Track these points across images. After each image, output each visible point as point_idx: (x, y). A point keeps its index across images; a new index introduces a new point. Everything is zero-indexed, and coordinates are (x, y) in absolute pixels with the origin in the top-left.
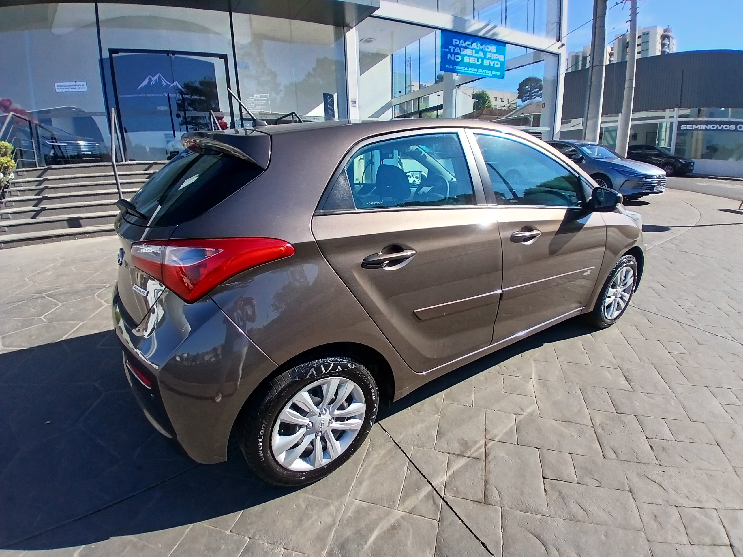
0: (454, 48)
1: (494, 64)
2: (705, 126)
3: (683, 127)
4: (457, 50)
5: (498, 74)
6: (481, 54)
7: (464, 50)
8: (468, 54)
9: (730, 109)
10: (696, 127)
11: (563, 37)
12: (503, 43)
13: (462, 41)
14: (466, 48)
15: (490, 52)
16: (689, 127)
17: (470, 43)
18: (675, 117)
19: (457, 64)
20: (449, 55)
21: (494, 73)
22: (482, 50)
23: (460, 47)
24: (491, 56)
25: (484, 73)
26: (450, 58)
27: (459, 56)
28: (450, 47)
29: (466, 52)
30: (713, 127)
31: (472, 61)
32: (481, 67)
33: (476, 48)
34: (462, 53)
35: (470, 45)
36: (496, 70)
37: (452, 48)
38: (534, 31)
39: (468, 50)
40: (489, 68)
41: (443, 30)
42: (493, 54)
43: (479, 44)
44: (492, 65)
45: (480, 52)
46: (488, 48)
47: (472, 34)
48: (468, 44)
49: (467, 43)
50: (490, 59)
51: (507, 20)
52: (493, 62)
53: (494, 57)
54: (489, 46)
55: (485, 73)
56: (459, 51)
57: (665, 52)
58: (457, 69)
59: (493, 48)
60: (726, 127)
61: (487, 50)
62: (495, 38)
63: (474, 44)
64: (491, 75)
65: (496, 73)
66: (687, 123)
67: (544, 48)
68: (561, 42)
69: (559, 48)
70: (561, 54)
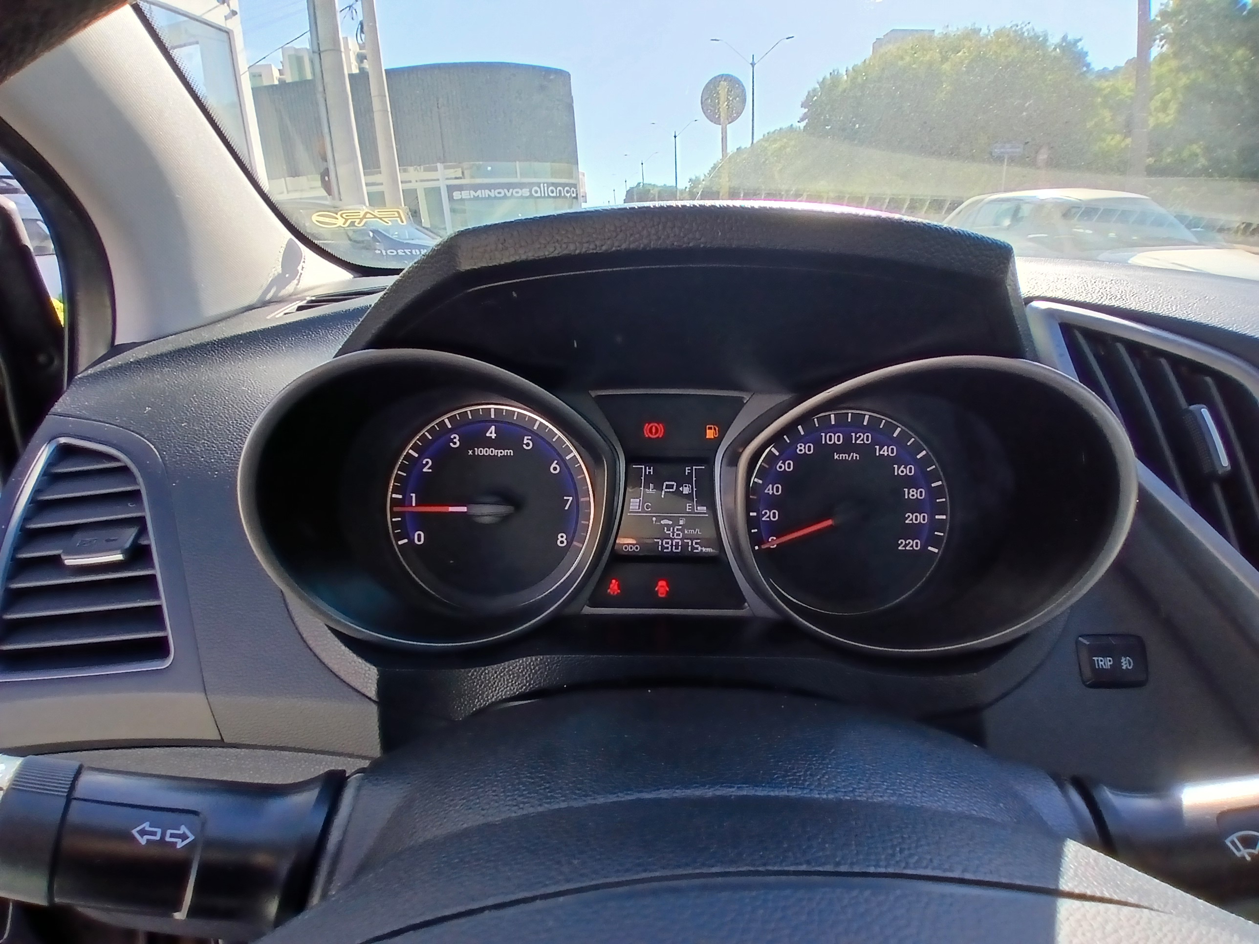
2: (487, 191)
3: (457, 195)
9: (517, 162)
10: (476, 195)
16: (465, 194)
18: (440, 180)
30: (499, 193)
57: (363, 68)
60: (517, 192)
66: (460, 188)
67: (197, 12)
68: (229, 5)
69: (226, 18)
70: (232, 31)
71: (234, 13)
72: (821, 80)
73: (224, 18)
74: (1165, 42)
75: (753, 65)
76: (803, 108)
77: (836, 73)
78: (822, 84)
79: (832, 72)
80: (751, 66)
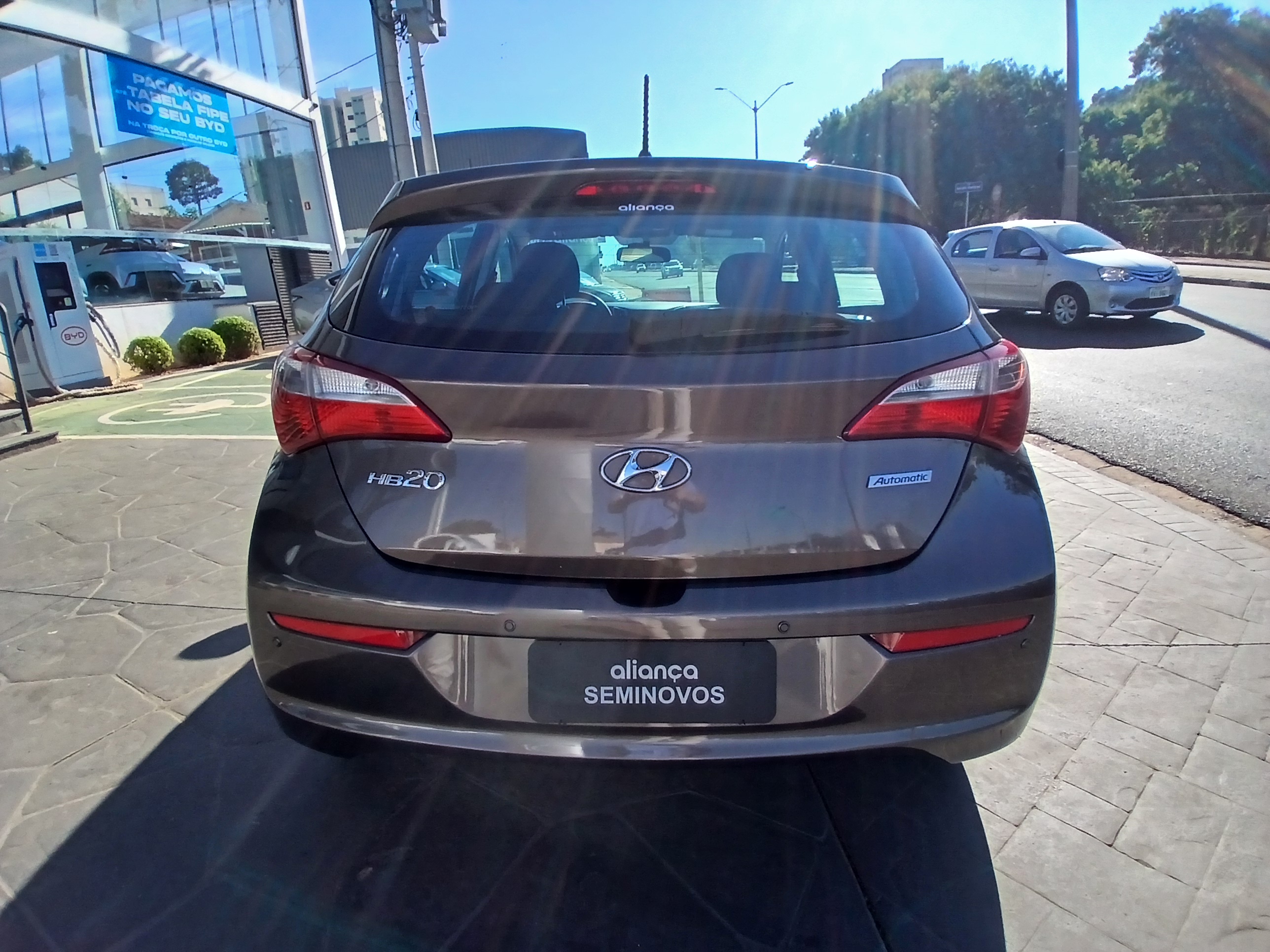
0: (136, 89)
1: (213, 126)
4: (143, 94)
5: (224, 145)
6: (187, 106)
7: (155, 96)
8: (164, 104)
11: (311, 92)
12: (222, 91)
13: (148, 78)
14: (158, 92)
15: (202, 104)
17: (163, 83)
19: (148, 119)
20: (129, 103)
21: (217, 142)
22: (187, 99)
23: (149, 89)
24: (205, 112)
25: (199, 140)
26: (132, 107)
27: (148, 106)
28: (128, 87)
29: (159, 99)
31: (173, 116)
32: (191, 128)
33: (177, 94)
34: (153, 101)
35: (165, 88)
36: (220, 136)
37: (133, 89)
38: (265, 74)
39: (162, 95)
40: (204, 132)
41: (112, 56)
42: (208, 109)
43: (180, 88)
44: (210, 128)
45: (186, 103)
46: (197, 96)
47: (166, 66)
48: (162, 86)
49: (158, 82)
50: (204, 116)
51: (220, 50)
52: (212, 122)
53: (212, 113)
54: (198, 94)
55: (202, 141)
56: (146, 96)
58: (151, 130)
59: (206, 98)
61: (196, 99)
62: (207, 79)
63: (172, 87)
64: (213, 146)
65: (221, 143)
67: (288, 107)
68: (311, 100)
69: (310, 110)
70: (314, 120)
71: (315, 106)
72: (822, 119)
73: (308, 111)
74: (1157, 64)
75: (755, 110)
76: (806, 147)
77: (836, 113)
78: (823, 123)
79: (832, 111)
80: (753, 111)
